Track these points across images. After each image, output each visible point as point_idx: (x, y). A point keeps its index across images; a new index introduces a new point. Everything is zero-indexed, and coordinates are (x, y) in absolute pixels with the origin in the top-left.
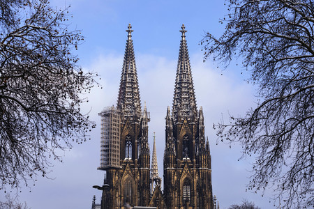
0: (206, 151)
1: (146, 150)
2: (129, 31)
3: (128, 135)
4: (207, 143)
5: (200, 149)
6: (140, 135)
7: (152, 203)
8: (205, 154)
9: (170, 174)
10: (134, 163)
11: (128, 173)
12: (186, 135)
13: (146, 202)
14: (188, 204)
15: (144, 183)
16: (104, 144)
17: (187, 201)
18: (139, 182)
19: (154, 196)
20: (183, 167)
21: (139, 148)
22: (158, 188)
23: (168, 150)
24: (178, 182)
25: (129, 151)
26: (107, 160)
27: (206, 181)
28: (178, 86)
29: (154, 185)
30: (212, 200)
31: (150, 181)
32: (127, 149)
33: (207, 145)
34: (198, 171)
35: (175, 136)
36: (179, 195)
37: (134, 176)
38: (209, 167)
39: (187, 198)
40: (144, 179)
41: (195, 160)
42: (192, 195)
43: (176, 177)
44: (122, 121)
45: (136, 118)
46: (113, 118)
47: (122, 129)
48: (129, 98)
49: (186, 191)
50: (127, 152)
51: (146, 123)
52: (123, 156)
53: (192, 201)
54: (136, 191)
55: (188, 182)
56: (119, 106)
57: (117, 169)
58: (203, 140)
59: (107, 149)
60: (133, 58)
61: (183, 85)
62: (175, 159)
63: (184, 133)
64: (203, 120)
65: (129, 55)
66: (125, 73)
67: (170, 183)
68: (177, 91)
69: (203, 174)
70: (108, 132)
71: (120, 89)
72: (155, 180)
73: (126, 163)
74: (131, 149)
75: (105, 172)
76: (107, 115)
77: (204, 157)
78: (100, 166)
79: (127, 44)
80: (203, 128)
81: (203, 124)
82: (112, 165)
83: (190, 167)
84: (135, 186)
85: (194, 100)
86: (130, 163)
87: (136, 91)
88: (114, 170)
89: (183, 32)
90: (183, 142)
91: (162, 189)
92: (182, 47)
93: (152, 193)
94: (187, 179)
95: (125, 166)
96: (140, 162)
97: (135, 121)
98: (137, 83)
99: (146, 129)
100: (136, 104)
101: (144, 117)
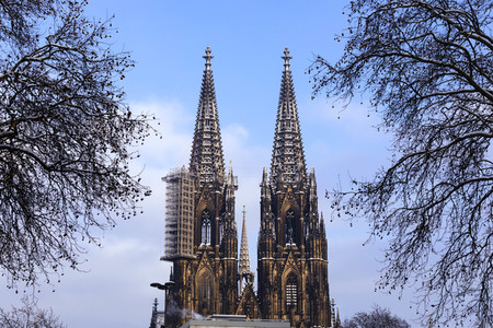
0: (320, 233)
1: (231, 232)
2: (207, 58)
3: (206, 210)
4: (322, 221)
5: (311, 231)
6: (223, 210)
7: (240, 309)
8: (318, 237)
9: (267, 267)
10: (214, 250)
11: (205, 265)
12: (290, 210)
13: (232, 307)
14: (294, 311)
15: (229, 281)
16: (171, 223)
17: (292, 307)
18: (222, 278)
19: (243, 300)
20: (286, 256)
21: (222, 228)
22: (250, 287)
23: (264, 232)
24: (279, 278)
25: (206, 233)
26: (175, 246)
27: (319, 278)
28: (279, 138)
29: (243, 284)
30: (328, 306)
31: (238, 278)
32: (203, 230)
33: (322, 225)
34: (308, 262)
35: (275, 210)
36: (280, 298)
37: (215, 270)
38: (325, 257)
39: (292, 302)
40: (229, 274)
41: (303, 247)
42: (299, 298)
43: (275, 272)
44: (196, 189)
45: (217, 185)
46: (183, 184)
47: (197, 200)
48: (208, 155)
49: (290, 292)
50: (203, 235)
51: (232, 192)
52: (198, 240)
53: (299, 307)
54: (216, 292)
55: (293, 279)
56: (192, 168)
57: (190, 259)
58: (316, 217)
59: (174, 230)
60: (213, 96)
61: (287, 136)
62: (275, 245)
63: (288, 207)
64: (315, 187)
65: (207, 92)
66: (201, 120)
67: (267, 281)
68: (278, 146)
69: (316, 267)
70: (176, 205)
71: (195, 143)
72: (245, 275)
73: (203, 250)
74: (209, 230)
75: (172, 264)
76: (174, 180)
77: (316, 242)
78: (164, 255)
79: (205, 76)
80: (315, 200)
81: (315, 193)
82: (183, 254)
83: (296, 257)
84: (216, 285)
85: (302, 158)
86: (208, 251)
87: (217, 145)
88: (185, 262)
89: (286, 58)
90: (286, 220)
91: (255, 289)
92: (284, 81)
93: (240, 295)
94: (291, 274)
95: (201, 256)
96: (222, 248)
97: (216, 189)
98: (219, 134)
99: (232, 201)
100: (217, 165)
101: (229, 183)
